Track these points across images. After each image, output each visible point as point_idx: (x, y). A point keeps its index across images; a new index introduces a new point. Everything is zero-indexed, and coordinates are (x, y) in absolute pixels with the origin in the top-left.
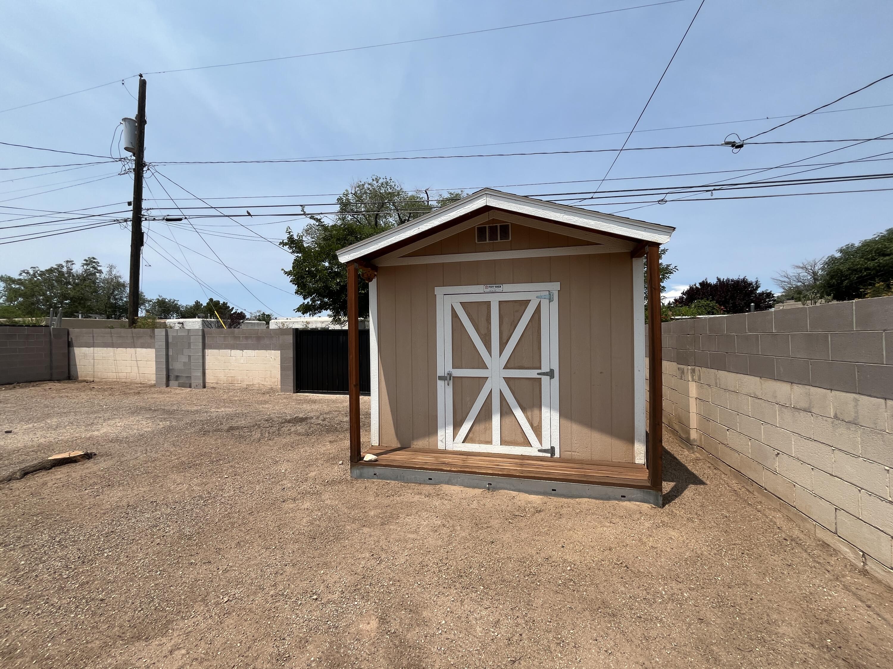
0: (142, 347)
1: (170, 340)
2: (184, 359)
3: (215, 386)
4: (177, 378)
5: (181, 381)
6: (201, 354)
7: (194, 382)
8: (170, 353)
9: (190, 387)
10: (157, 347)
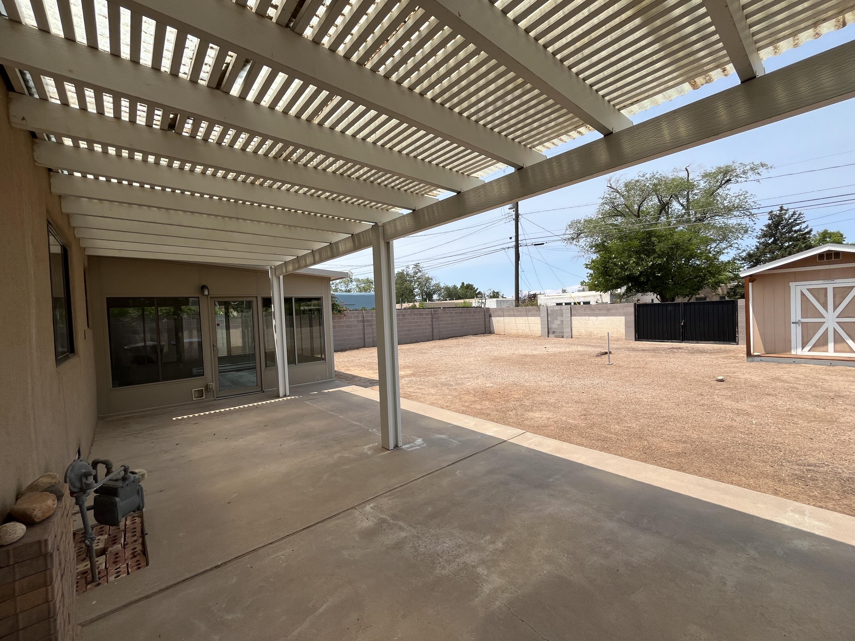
0: (532, 316)
1: (549, 312)
2: (558, 322)
3: (579, 337)
4: (554, 332)
5: (556, 334)
6: (569, 319)
7: (565, 335)
8: (549, 319)
9: (563, 337)
10: (541, 316)
